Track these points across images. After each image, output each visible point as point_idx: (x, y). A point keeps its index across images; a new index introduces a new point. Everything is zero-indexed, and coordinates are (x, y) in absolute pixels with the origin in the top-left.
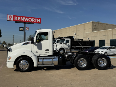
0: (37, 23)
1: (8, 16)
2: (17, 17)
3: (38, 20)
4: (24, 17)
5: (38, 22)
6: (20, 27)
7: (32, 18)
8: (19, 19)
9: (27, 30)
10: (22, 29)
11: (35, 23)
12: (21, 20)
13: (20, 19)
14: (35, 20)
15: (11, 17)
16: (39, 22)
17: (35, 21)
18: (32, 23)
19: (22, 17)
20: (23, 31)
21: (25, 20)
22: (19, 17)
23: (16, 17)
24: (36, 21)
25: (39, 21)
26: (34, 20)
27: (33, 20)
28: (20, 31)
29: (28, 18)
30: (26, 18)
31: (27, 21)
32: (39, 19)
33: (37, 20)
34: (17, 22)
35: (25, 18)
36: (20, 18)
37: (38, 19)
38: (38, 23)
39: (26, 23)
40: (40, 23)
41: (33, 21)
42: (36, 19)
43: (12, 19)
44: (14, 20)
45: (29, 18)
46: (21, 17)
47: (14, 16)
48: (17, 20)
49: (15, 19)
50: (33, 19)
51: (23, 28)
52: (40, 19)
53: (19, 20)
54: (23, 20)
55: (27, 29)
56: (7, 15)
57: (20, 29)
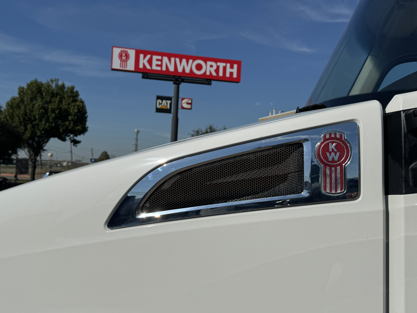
0: (224, 79)
1: (117, 51)
2: (148, 57)
3: (232, 67)
4: (175, 56)
5: (228, 75)
6: (158, 98)
7: (205, 60)
8: (154, 62)
9: (183, 108)
10: (166, 104)
11: (218, 79)
12: (164, 69)
13: (161, 66)
14: (218, 67)
15: (127, 56)
16: (235, 76)
17: (217, 71)
18: (207, 80)
19: (169, 56)
20: (168, 111)
21: (180, 70)
22: (155, 58)
23: (144, 57)
24: (221, 74)
25: (231, 74)
26: (213, 70)
27: (209, 68)
28: (158, 110)
29: (191, 61)
30: (184, 61)
31: (187, 71)
32: (232, 63)
33: (225, 68)
34: (147, 74)
35: (178, 60)
36: (161, 60)
37: (228, 65)
38: (231, 80)
39: (183, 81)
40: (237, 81)
41: (208, 73)
42: (221, 65)
43: (131, 65)
44: (137, 70)
45: (194, 58)
46: (162, 54)
47: (138, 53)
48: (148, 67)
49: (141, 66)
50: (209, 63)
51: (170, 99)
52: (239, 63)
53: (154, 67)
54: (172, 69)
55: (185, 106)
56: (113, 47)
57: (160, 104)
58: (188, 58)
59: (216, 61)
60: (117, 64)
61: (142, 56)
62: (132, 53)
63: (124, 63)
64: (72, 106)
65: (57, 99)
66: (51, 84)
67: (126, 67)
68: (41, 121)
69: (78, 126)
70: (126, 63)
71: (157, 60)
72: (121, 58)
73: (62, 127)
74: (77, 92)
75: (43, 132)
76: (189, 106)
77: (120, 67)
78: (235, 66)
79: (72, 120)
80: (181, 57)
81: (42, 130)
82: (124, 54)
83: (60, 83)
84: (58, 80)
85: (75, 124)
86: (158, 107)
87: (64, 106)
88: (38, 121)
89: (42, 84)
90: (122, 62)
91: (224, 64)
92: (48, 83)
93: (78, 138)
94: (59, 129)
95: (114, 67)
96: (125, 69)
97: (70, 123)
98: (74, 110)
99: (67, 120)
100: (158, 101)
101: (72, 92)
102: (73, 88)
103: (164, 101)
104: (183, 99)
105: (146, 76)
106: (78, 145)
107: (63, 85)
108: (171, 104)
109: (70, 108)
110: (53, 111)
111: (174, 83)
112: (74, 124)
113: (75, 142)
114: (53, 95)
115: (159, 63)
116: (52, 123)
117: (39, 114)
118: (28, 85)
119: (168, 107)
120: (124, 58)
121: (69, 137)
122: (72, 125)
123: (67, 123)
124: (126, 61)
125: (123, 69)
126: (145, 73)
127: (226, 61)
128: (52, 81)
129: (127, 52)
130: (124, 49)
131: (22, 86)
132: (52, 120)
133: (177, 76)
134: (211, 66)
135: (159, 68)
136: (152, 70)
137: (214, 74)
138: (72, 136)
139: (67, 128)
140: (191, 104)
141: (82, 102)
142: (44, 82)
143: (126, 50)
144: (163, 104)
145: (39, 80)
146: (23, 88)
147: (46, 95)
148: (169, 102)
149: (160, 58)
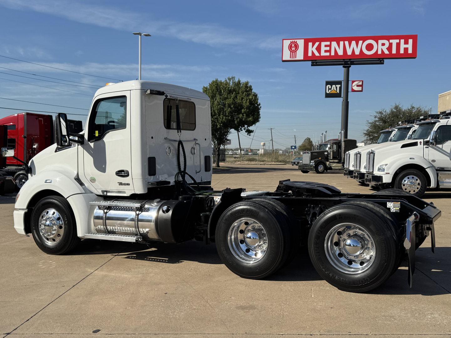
0: (398, 56)
2: (317, 44)
3: (406, 43)
4: (344, 39)
5: (402, 51)
6: (328, 83)
7: (376, 39)
8: (323, 48)
9: (353, 91)
10: (335, 89)
12: (333, 53)
13: (329, 51)
14: (391, 45)
15: (297, 46)
16: (410, 51)
18: (379, 60)
19: (338, 40)
21: (349, 52)
22: (323, 44)
23: (313, 45)
24: (394, 51)
25: (406, 50)
26: (385, 48)
27: (381, 47)
28: (328, 96)
29: (361, 42)
30: (354, 43)
31: (357, 52)
32: (407, 39)
33: (398, 45)
34: (316, 62)
35: (347, 43)
36: (330, 46)
37: (402, 41)
38: (406, 56)
39: (353, 63)
40: (413, 56)
41: (380, 52)
42: (394, 42)
44: (306, 58)
45: (364, 39)
46: (331, 40)
47: (306, 42)
48: (317, 54)
49: (310, 54)
50: (380, 42)
51: (339, 83)
52: (415, 38)
53: (323, 54)
54: (340, 52)
55: (356, 88)
56: (283, 40)
57: (329, 89)
58: (357, 40)
59: (388, 38)
60: (287, 55)
61: (310, 44)
62: (301, 43)
63: (293, 53)
64: (245, 100)
65: (233, 96)
66: (228, 81)
67: (296, 58)
68: (219, 115)
69: (250, 118)
70: (295, 53)
71: (326, 46)
72: (291, 49)
73: (237, 119)
74: (251, 86)
75: (221, 125)
76: (360, 89)
77: (290, 58)
78: (411, 41)
79: (245, 112)
80: (350, 40)
81: (221, 123)
82: (293, 45)
83: (237, 80)
84: (234, 78)
85: (248, 116)
86: (328, 92)
87: (238, 101)
88: (217, 115)
89: (221, 83)
90: (292, 53)
91: (398, 41)
92: (226, 81)
93: (251, 128)
94: (234, 121)
95: (284, 59)
96: (295, 59)
97: (243, 115)
98: (246, 104)
99: (241, 113)
100: (327, 86)
101: (246, 87)
102: (247, 83)
103: (334, 86)
104: (353, 82)
105: (314, 63)
106: (251, 134)
107: (239, 81)
108: (340, 88)
109: (243, 102)
110: (229, 106)
111: (343, 67)
112: (246, 115)
113: (249, 132)
114: (230, 92)
115: (328, 48)
116: (229, 116)
117: (218, 110)
118: (210, 84)
119: (338, 91)
120: (293, 49)
121: (244, 128)
122: (245, 117)
123: (241, 116)
124: (296, 52)
125: (293, 59)
126: (314, 60)
127: (399, 37)
128: (230, 79)
129: (296, 42)
130: (294, 40)
131: (206, 86)
132: (228, 114)
133: (347, 59)
134: (383, 44)
135: (328, 54)
136: (320, 56)
137: (386, 52)
138: (246, 126)
139: (241, 120)
140: (362, 86)
141: (256, 96)
142: (223, 80)
143: (296, 40)
144: (332, 89)
145: (219, 80)
146: (206, 88)
147: (224, 92)
148: (338, 86)
149: (328, 43)
